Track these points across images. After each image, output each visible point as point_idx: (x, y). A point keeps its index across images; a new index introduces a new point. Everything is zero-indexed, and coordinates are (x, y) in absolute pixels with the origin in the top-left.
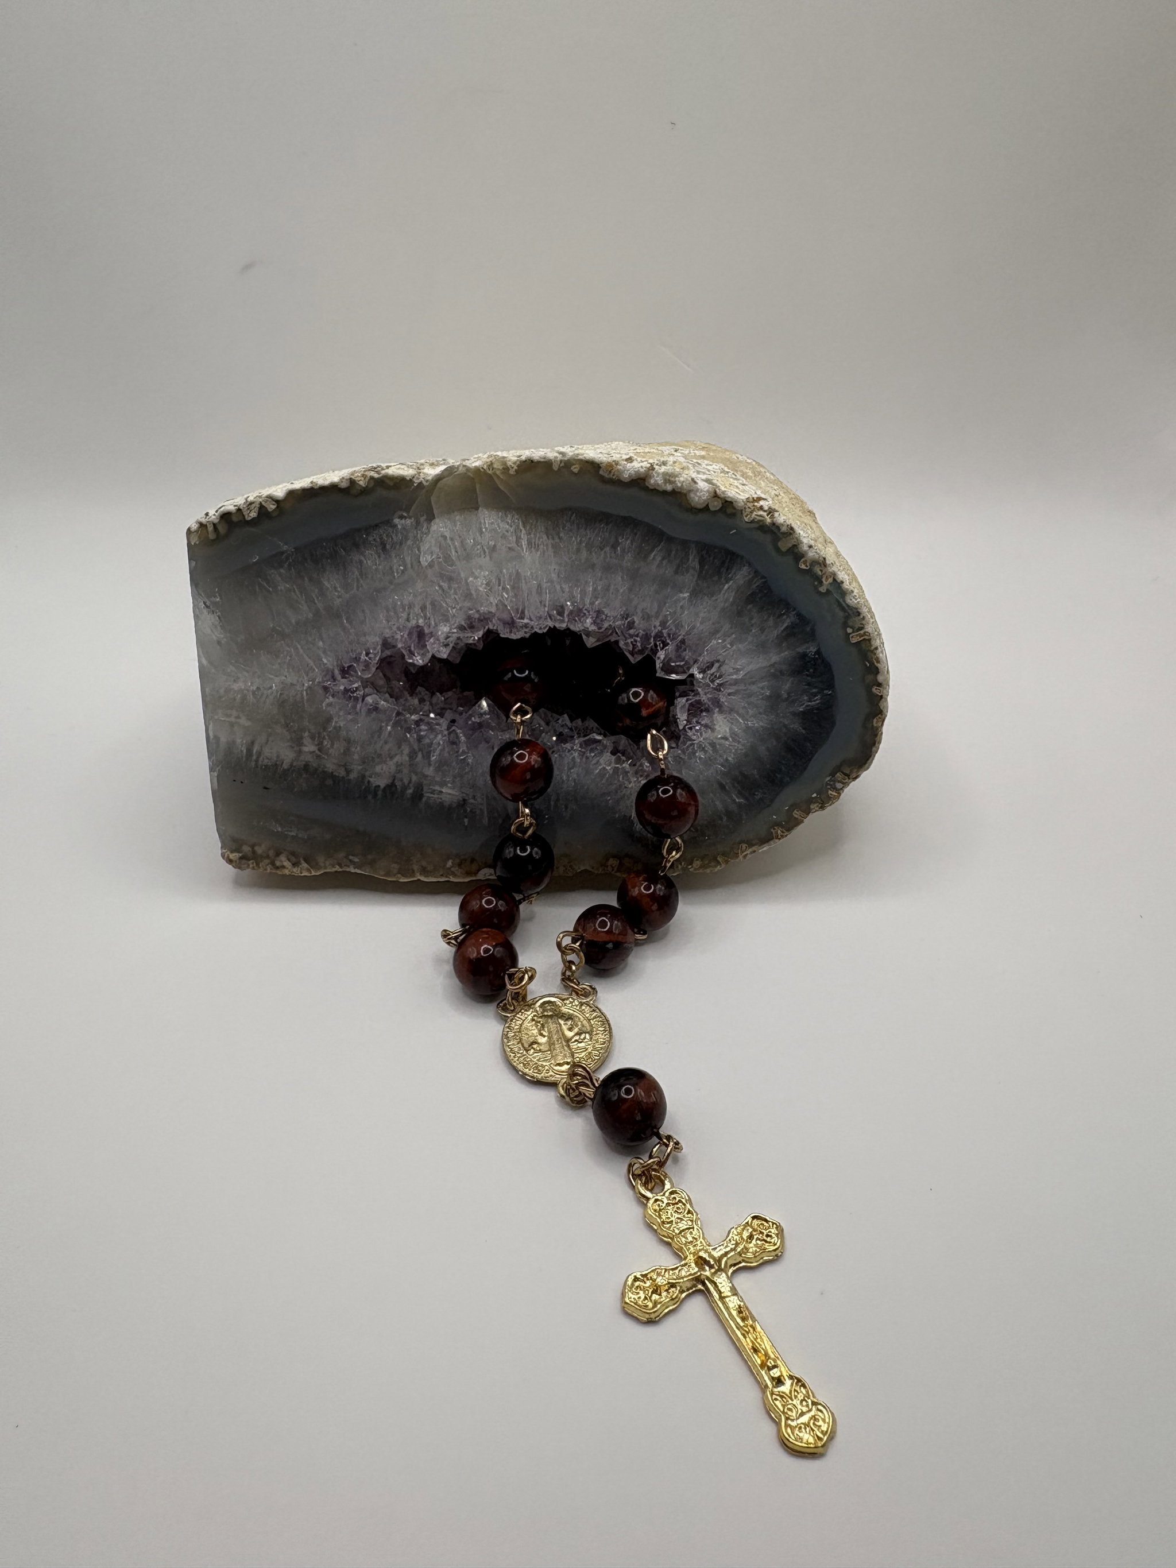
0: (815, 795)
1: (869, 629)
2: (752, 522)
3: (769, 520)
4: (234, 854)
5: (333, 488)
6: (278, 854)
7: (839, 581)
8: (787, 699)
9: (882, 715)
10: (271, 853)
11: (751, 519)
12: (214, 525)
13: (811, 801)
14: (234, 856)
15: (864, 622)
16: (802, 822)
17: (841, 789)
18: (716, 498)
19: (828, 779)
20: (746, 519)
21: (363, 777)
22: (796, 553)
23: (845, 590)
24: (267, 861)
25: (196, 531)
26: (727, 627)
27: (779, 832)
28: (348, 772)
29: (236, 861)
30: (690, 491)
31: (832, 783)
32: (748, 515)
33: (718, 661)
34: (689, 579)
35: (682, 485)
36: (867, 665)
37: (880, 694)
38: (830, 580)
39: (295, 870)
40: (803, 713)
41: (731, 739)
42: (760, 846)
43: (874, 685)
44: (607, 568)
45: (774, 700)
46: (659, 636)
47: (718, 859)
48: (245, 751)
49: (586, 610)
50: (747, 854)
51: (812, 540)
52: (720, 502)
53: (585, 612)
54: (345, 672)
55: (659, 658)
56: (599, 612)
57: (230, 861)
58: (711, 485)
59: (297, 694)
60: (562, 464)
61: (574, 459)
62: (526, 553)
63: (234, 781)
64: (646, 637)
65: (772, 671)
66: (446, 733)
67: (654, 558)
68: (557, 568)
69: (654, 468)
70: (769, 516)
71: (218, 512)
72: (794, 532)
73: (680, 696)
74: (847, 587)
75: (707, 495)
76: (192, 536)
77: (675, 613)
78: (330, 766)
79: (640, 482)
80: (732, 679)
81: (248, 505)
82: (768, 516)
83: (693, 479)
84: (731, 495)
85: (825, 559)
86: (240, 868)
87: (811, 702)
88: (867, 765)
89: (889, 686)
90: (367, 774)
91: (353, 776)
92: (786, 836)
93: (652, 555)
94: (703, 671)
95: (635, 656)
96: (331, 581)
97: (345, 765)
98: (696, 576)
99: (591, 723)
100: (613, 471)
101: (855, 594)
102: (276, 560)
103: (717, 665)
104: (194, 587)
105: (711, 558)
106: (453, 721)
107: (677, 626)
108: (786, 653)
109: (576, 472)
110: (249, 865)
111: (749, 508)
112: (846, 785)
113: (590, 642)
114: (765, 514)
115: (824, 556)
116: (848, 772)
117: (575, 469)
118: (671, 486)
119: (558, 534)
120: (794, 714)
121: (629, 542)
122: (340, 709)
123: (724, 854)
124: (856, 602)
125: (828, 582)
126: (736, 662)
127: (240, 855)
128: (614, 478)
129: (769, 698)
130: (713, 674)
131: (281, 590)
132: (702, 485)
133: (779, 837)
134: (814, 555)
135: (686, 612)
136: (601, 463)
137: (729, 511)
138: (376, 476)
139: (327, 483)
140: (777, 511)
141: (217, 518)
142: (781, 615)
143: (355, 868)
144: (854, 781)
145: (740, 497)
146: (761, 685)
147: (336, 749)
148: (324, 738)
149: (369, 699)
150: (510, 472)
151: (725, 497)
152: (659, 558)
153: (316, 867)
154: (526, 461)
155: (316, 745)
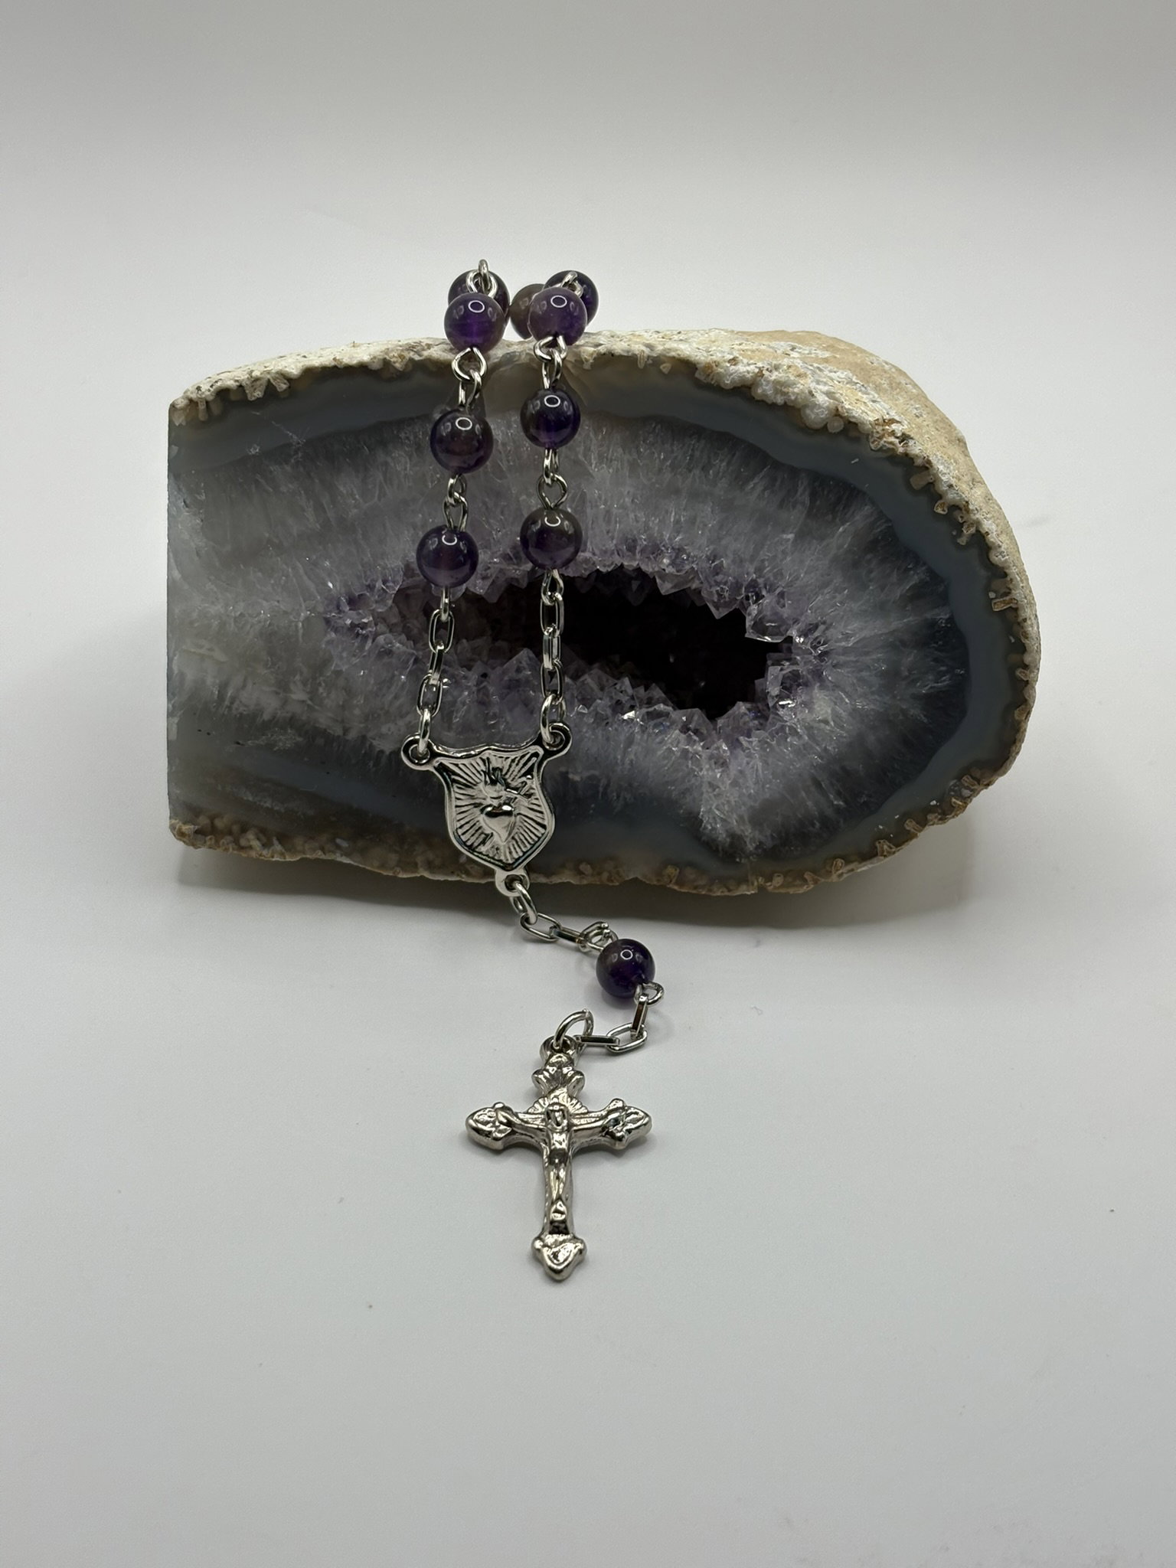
0: (934, 803)
1: (1017, 594)
2: (880, 450)
3: (901, 450)
4: (187, 827)
5: (362, 369)
6: (244, 830)
7: (983, 532)
8: (907, 677)
9: (1026, 705)
10: (235, 828)
11: (879, 447)
12: (207, 402)
13: (931, 810)
14: (187, 828)
15: (1011, 586)
16: (914, 836)
17: (969, 797)
18: (838, 417)
19: (952, 783)
20: (873, 446)
21: (364, 738)
22: (931, 491)
23: (990, 544)
24: (229, 838)
25: (183, 409)
26: (838, 580)
27: (885, 847)
28: (346, 731)
29: (189, 836)
30: (806, 406)
31: (956, 788)
32: (875, 441)
33: (824, 623)
34: (796, 516)
35: (796, 398)
36: (1011, 641)
37: (1025, 679)
38: (973, 530)
39: (265, 852)
40: (927, 696)
41: (832, 723)
42: (860, 863)
43: (1019, 667)
44: (695, 496)
45: (891, 678)
46: (753, 585)
47: (806, 876)
48: (217, 693)
49: (664, 546)
50: (842, 873)
51: (953, 477)
52: (842, 423)
53: (663, 548)
54: (354, 602)
55: (750, 614)
56: (679, 551)
57: (180, 835)
58: (832, 401)
59: (290, 626)
60: (650, 362)
61: (665, 356)
62: (593, 469)
63: (200, 731)
64: (736, 587)
65: (891, 640)
66: (474, 689)
67: (753, 488)
68: (632, 490)
69: (763, 375)
70: (902, 444)
71: (214, 387)
72: (932, 466)
73: (773, 665)
74: (992, 540)
75: (826, 412)
76: (176, 415)
77: (775, 556)
78: (323, 720)
79: (744, 390)
80: (839, 646)
81: (253, 382)
82: (900, 443)
83: (810, 392)
84: (857, 415)
85: (967, 502)
86: (193, 845)
87: (938, 683)
88: (1003, 768)
89: (1038, 669)
90: (370, 735)
91: (352, 735)
92: (894, 853)
93: (751, 485)
94: (804, 634)
95: (720, 609)
96: (347, 485)
97: (343, 721)
98: (806, 512)
99: (657, 692)
100: (712, 375)
101: (1002, 549)
102: (281, 453)
103: (822, 627)
104: (172, 478)
105: (826, 492)
106: (485, 675)
107: (775, 576)
108: (911, 618)
109: (666, 372)
110: (205, 842)
111: (878, 432)
112: (975, 793)
113: (666, 588)
114: (897, 441)
115: (966, 499)
116: (978, 774)
117: (665, 368)
118: (782, 398)
119: (637, 448)
120: (916, 697)
121: (724, 464)
122: (344, 650)
123: (814, 871)
124: (1003, 559)
125: (969, 532)
126: (845, 626)
127: (197, 827)
128: (713, 383)
129: (883, 675)
130: (817, 638)
131: (283, 493)
132: (821, 399)
133: (885, 853)
134: (954, 498)
135: (789, 559)
136: (698, 363)
137: (853, 434)
138: (417, 358)
139: (354, 362)
140: (912, 438)
141: (211, 395)
142: (907, 570)
143: (342, 855)
144: (986, 788)
145: (866, 418)
146: (874, 657)
147: (333, 699)
148: (320, 684)
149: (381, 639)
150: (584, 365)
151: (850, 417)
152: (760, 488)
153: (292, 850)
154: (604, 354)
155: (308, 693)
